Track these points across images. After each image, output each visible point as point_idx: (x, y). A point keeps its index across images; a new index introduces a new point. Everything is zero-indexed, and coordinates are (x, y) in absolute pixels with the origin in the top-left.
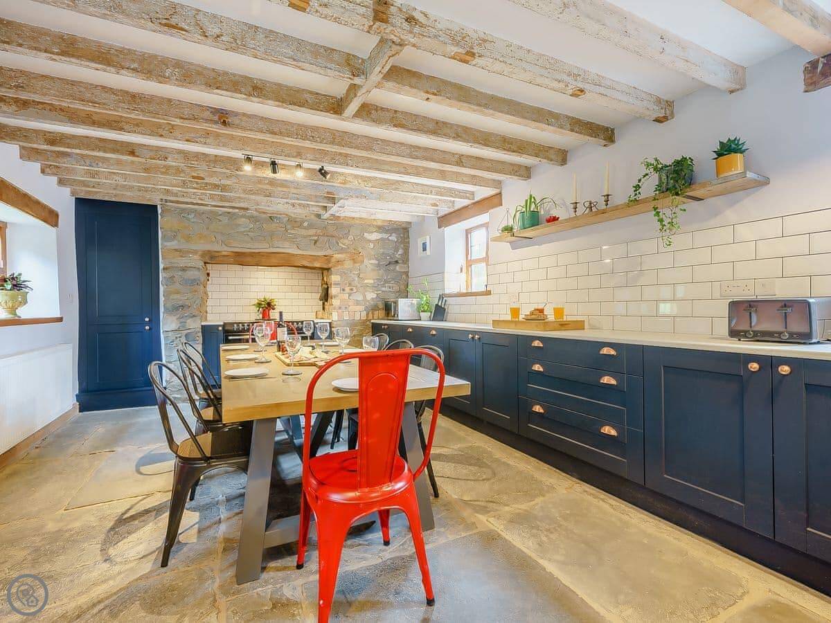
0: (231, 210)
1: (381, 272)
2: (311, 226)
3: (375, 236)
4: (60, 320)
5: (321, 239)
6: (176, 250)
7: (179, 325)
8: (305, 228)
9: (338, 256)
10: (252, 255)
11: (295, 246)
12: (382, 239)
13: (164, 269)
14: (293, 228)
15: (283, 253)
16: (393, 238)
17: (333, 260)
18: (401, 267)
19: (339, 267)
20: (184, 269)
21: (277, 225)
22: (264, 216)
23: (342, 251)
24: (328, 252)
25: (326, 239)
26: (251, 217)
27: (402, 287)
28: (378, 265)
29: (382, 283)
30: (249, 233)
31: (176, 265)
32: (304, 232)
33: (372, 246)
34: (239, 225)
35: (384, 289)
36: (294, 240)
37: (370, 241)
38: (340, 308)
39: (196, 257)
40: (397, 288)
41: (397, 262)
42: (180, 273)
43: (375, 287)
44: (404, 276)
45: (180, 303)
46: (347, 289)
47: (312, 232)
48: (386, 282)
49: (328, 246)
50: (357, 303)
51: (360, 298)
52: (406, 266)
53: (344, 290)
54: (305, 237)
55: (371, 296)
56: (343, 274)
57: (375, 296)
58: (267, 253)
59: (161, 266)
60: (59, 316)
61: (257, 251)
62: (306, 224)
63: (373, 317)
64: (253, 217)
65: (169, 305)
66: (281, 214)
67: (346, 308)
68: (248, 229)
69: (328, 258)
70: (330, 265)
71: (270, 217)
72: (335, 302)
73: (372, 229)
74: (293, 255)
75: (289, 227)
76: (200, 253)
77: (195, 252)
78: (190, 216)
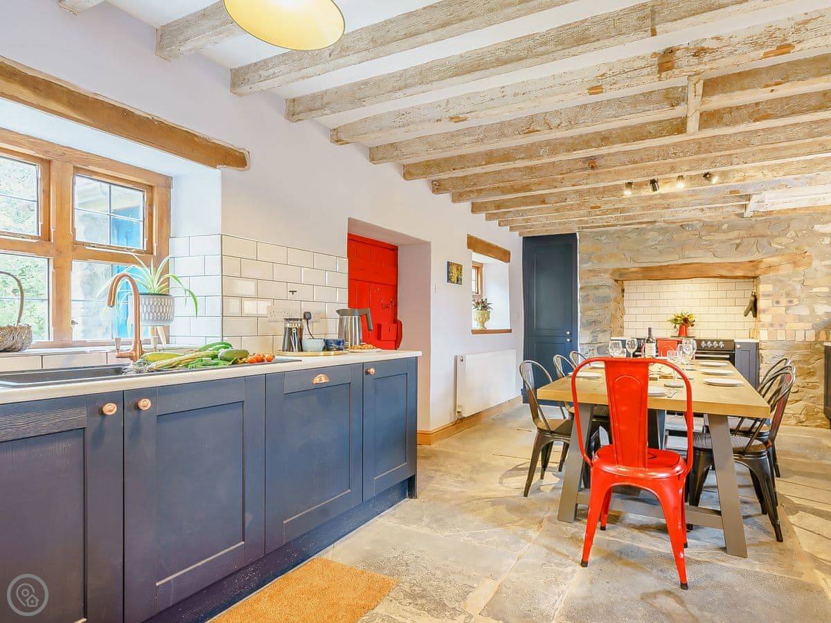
0: (638, 226)
2: (732, 228)
4: (510, 331)
6: (590, 271)
7: (592, 339)
8: (724, 232)
9: (770, 260)
10: (661, 268)
11: (711, 254)
13: (581, 288)
14: (709, 233)
17: (762, 266)
19: (772, 274)
20: (597, 288)
21: (690, 233)
22: (674, 225)
23: (777, 252)
24: (756, 257)
25: (753, 240)
26: (659, 230)
30: (657, 246)
31: (589, 284)
32: (722, 237)
33: (827, 241)
34: (648, 239)
36: (710, 247)
37: (823, 235)
38: (772, 325)
39: (607, 276)
42: (593, 292)
45: (593, 319)
46: (784, 301)
47: (733, 235)
49: (755, 249)
50: (800, 319)
51: (805, 312)
53: (777, 302)
54: (723, 242)
55: (823, 309)
56: (778, 282)
59: (579, 286)
60: (509, 328)
61: (666, 264)
62: (725, 226)
63: (827, 338)
64: (662, 229)
65: (585, 321)
66: (693, 221)
67: (781, 325)
68: (656, 242)
69: (754, 264)
70: (758, 273)
71: (681, 226)
72: (764, 318)
76: (610, 271)
77: (606, 271)
78: (602, 238)
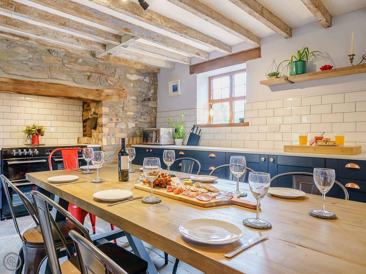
1: (139, 106)
2: (85, 63)
3: (134, 77)
5: (94, 75)
8: (80, 64)
9: (107, 91)
11: (71, 79)
12: (139, 80)
14: (69, 63)
15: (61, 85)
16: (147, 80)
17: (103, 94)
18: (152, 103)
19: (108, 100)
21: (55, 58)
22: (43, 47)
23: (110, 87)
24: (99, 87)
25: (97, 75)
26: (30, 48)
27: (153, 119)
28: (137, 101)
29: (139, 115)
32: (78, 68)
33: (132, 85)
34: (18, 53)
35: (140, 120)
36: (70, 73)
37: (130, 81)
38: (109, 135)
40: (149, 120)
41: (149, 99)
43: (135, 119)
44: (154, 111)
46: (114, 119)
47: (86, 68)
48: (142, 114)
49: (99, 82)
50: (122, 131)
51: (124, 127)
52: (155, 102)
53: (112, 120)
54: (80, 72)
55: (132, 125)
56: (111, 106)
57: (134, 125)
58: (46, 83)
62: (80, 61)
63: (133, 142)
64: (32, 48)
67: (113, 135)
68: (26, 58)
69: (99, 92)
70: (101, 99)
71: (49, 49)
72: (104, 130)
73: (132, 71)
74: (70, 87)
75: (65, 61)
